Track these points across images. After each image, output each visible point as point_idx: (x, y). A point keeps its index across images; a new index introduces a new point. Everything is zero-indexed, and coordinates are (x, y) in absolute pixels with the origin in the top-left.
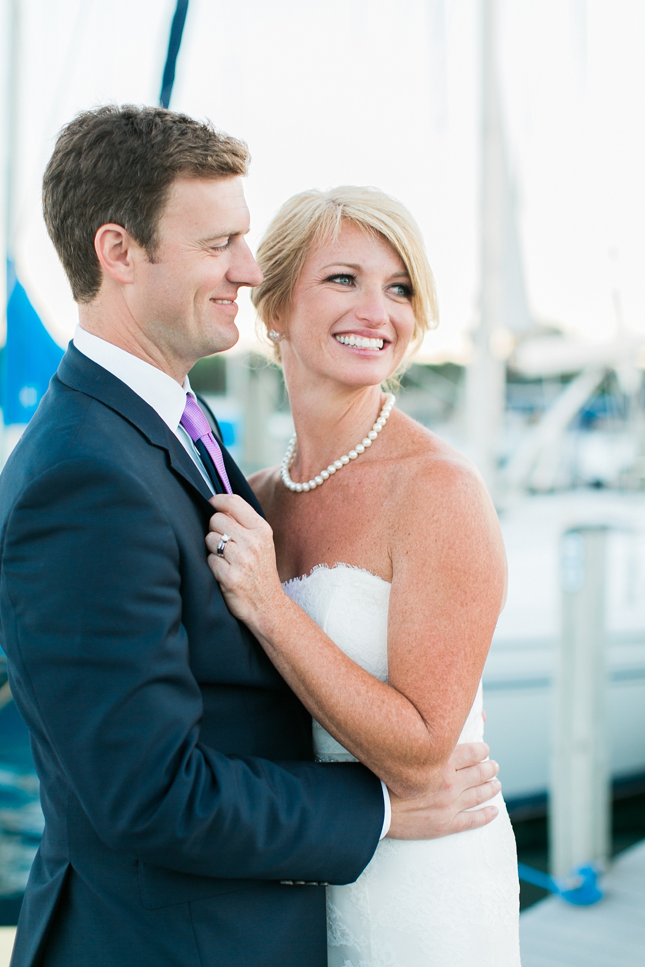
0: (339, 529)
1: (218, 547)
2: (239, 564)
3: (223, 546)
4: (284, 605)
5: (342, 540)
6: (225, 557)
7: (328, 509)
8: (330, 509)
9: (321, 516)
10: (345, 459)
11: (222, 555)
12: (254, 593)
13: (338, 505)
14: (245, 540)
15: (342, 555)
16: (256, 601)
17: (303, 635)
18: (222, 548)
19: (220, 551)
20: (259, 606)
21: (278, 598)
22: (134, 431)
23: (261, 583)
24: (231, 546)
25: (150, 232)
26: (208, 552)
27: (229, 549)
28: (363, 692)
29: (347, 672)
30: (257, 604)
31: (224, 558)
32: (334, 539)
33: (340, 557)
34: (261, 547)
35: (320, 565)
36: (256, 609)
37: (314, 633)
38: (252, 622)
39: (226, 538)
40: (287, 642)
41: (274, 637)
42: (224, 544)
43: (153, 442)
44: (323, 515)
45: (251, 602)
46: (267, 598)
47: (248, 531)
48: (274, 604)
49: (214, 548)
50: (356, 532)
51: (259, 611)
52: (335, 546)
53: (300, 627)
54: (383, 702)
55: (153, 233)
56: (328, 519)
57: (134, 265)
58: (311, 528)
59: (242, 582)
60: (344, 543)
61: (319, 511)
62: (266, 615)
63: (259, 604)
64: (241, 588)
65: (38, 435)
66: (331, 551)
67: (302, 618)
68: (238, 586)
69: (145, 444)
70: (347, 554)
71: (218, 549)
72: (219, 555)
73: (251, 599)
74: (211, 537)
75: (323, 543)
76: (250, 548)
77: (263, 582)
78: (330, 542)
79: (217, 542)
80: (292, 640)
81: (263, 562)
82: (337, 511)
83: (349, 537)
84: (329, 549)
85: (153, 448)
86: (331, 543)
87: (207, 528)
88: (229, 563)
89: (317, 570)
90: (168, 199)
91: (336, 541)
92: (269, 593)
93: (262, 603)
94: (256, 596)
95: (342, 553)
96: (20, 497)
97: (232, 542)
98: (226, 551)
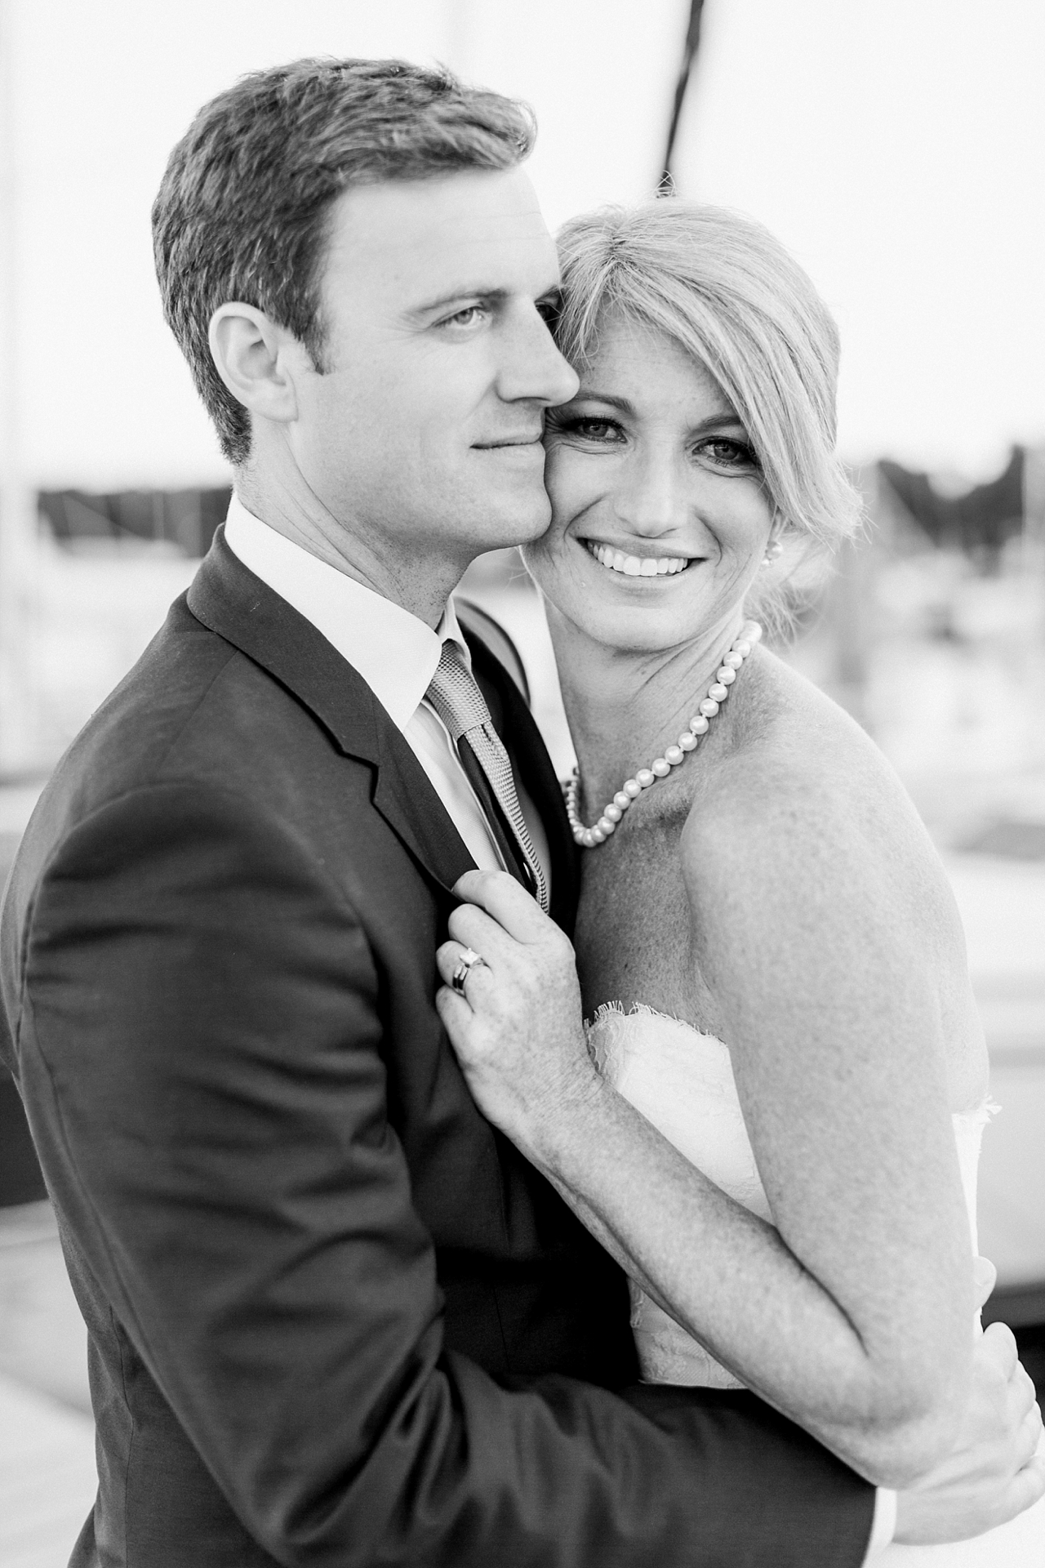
0: (645, 921)
1: (454, 973)
2: (491, 1015)
3: (463, 974)
4: (586, 1101)
5: (649, 946)
6: (468, 997)
7: (625, 881)
8: (628, 880)
9: (614, 895)
10: (645, 777)
11: (462, 992)
12: (521, 1077)
13: (640, 872)
14: (509, 967)
15: (651, 979)
16: (524, 1094)
17: (619, 1159)
18: (462, 978)
19: (458, 984)
20: (532, 1104)
21: (575, 1086)
22: (311, 724)
23: (538, 1057)
24: (479, 976)
25: (307, 307)
26: (436, 980)
27: (475, 981)
28: (730, 1272)
29: (705, 1232)
30: (527, 1098)
31: (465, 997)
32: (635, 944)
33: (647, 986)
34: (542, 985)
35: (609, 1003)
36: (525, 1110)
37: (644, 1154)
38: (519, 1137)
39: (470, 957)
40: (588, 1176)
41: (562, 1167)
42: (465, 969)
43: (345, 749)
44: (616, 893)
45: (514, 1094)
46: (551, 1087)
47: (521, 948)
48: (563, 1098)
49: (449, 976)
50: (676, 927)
51: (531, 1113)
52: (637, 959)
53: (614, 1143)
54: (767, 1290)
55: (316, 309)
56: (626, 901)
57: (293, 383)
58: (598, 922)
59: (492, 1052)
60: (653, 954)
61: (610, 886)
62: (545, 1123)
63: (533, 1099)
64: (491, 1065)
65: (113, 720)
66: (629, 971)
67: (622, 1123)
68: (484, 1060)
69: (329, 752)
70: (659, 978)
71: (454, 979)
72: (457, 990)
73: (514, 1089)
74: (448, 952)
75: (617, 953)
76: (518, 983)
77: (543, 1055)
78: (628, 950)
79: (454, 963)
80: (596, 1171)
81: (544, 1015)
82: (640, 882)
83: (663, 939)
84: (626, 966)
85: (347, 762)
86: (631, 953)
87: (443, 934)
88: (473, 1011)
89: (605, 1013)
90: (332, 233)
91: (639, 949)
92: (555, 1076)
93: (538, 1097)
94: (525, 1083)
95: (650, 976)
96: (55, 855)
97: (486, 967)
98: (468, 984)
